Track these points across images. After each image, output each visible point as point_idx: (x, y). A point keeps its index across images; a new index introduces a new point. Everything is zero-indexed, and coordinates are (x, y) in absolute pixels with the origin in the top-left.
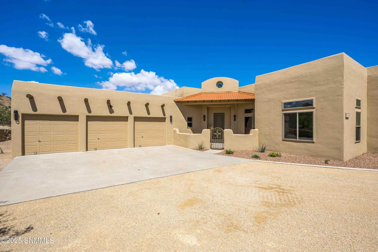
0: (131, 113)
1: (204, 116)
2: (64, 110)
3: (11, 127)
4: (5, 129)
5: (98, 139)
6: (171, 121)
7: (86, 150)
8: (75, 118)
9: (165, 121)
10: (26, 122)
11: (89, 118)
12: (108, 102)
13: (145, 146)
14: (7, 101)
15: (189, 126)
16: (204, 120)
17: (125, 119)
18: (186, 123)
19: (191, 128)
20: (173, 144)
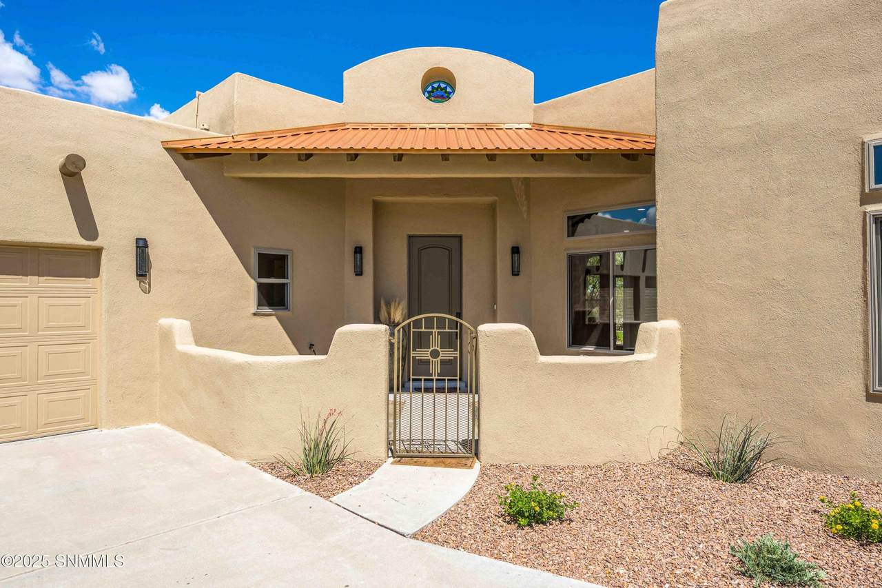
1: (359, 250)
6: (143, 269)
9: (96, 273)
15: (270, 305)
16: (359, 272)
18: (251, 286)
19: (282, 313)
20: (151, 417)
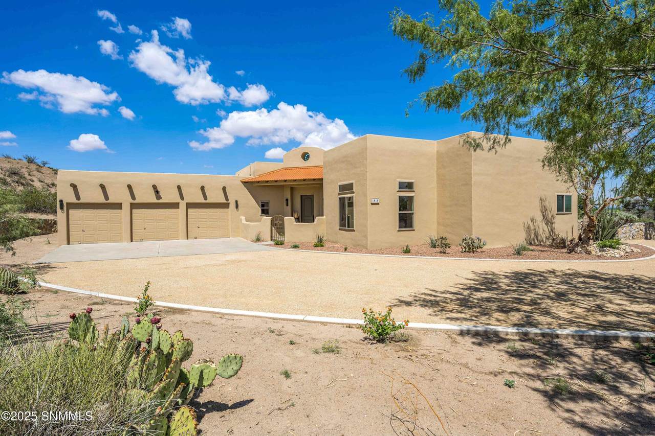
0: (182, 198)
1: (287, 200)
2: (107, 198)
3: (56, 216)
4: (50, 219)
5: (145, 229)
6: (237, 207)
7: (130, 241)
8: (119, 206)
9: (228, 208)
10: (71, 211)
11: (133, 206)
12: (154, 187)
13: (202, 238)
14: (48, 175)
15: (264, 213)
16: (287, 205)
17: (175, 206)
18: (260, 209)
19: (267, 215)
20: (239, 236)
